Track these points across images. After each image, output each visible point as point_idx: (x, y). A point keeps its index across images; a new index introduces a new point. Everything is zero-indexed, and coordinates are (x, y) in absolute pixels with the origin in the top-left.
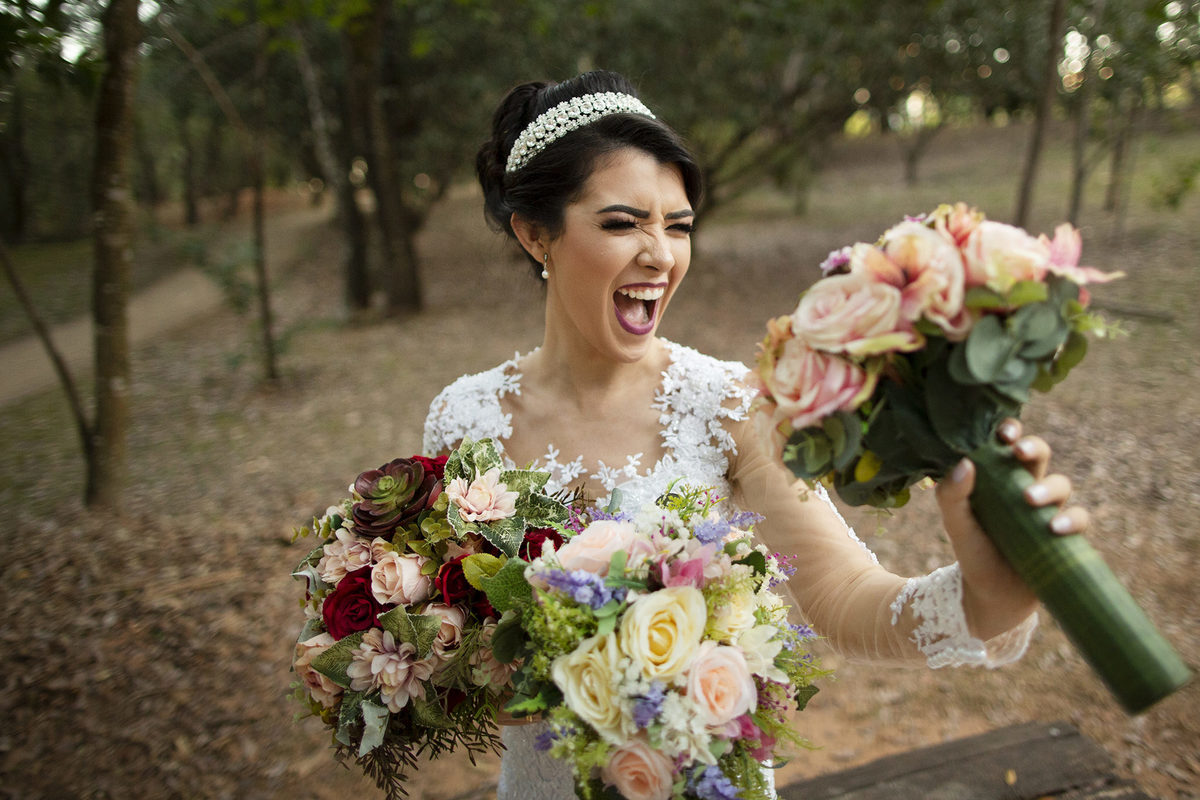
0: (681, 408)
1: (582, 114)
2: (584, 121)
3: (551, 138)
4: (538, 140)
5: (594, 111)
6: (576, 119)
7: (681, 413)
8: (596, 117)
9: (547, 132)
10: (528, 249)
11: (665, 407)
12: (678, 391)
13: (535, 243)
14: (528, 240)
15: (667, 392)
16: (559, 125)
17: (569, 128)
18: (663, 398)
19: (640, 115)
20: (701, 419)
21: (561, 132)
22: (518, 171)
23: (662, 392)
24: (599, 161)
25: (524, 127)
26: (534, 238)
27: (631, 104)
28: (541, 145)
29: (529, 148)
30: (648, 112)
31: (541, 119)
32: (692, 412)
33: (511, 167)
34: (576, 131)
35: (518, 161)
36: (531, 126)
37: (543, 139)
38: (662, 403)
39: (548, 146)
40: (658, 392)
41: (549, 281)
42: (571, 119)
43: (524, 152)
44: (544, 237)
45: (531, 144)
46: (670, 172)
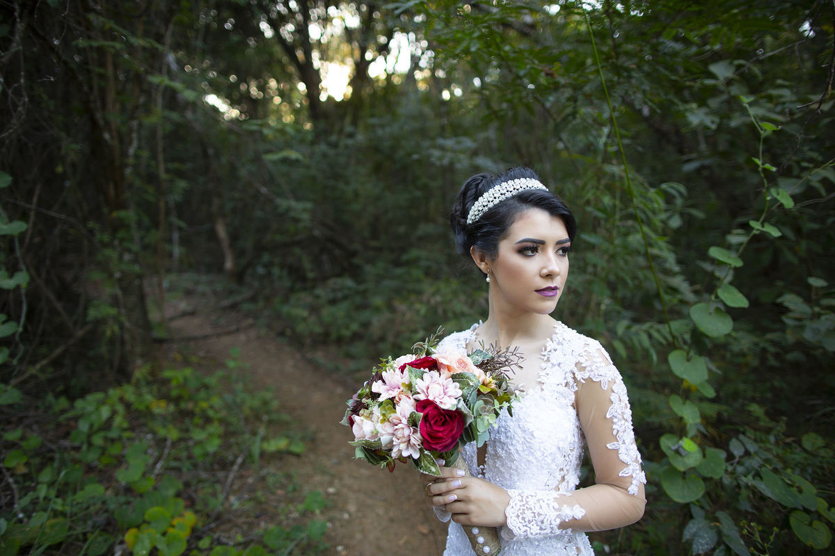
0: (553, 360)
1: (508, 191)
2: (509, 195)
3: (491, 205)
4: (484, 206)
5: (514, 189)
6: (504, 194)
7: (553, 364)
8: (515, 192)
9: (489, 202)
10: (479, 266)
11: (545, 358)
12: (555, 350)
13: (483, 263)
14: (478, 261)
15: (548, 350)
16: (495, 198)
17: (500, 199)
18: (545, 353)
19: (539, 190)
20: (563, 370)
21: (496, 201)
22: (473, 223)
23: (546, 350)
24: (517, 215)
25: (477, 200)
26: (482, 260)
27: (534, 184)
28: (486, 209)
29: (479, 211)
30: (544, 188)
31: (486, 195)
32: (559, 365)
33: (469, 221)
34: (505, 201)
35: (473, 218)
36: (480, 198)
37: (487, 206)
38: (544, 355)
39: (490, 209)
40: (543, 349)
41: (490, 284)
42: (501, 194)
43: (476, 213)
44: (487, 259)
45: (480, 209)
46: (558, 219)
